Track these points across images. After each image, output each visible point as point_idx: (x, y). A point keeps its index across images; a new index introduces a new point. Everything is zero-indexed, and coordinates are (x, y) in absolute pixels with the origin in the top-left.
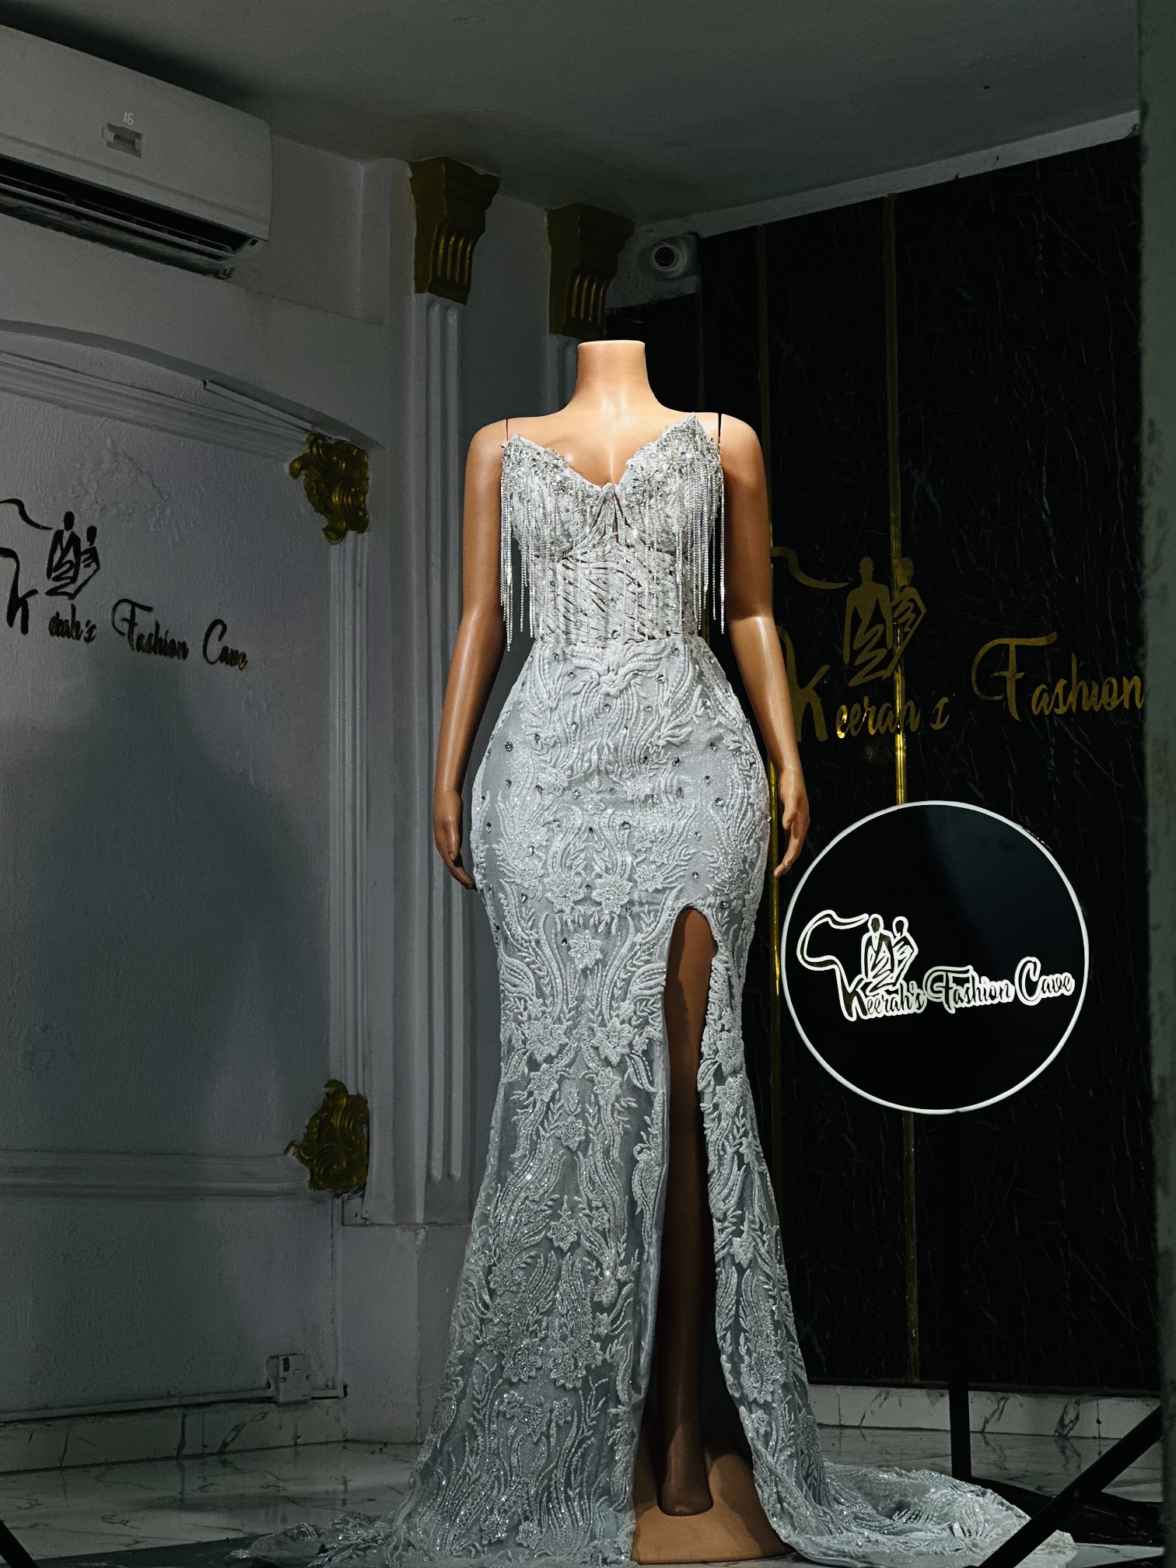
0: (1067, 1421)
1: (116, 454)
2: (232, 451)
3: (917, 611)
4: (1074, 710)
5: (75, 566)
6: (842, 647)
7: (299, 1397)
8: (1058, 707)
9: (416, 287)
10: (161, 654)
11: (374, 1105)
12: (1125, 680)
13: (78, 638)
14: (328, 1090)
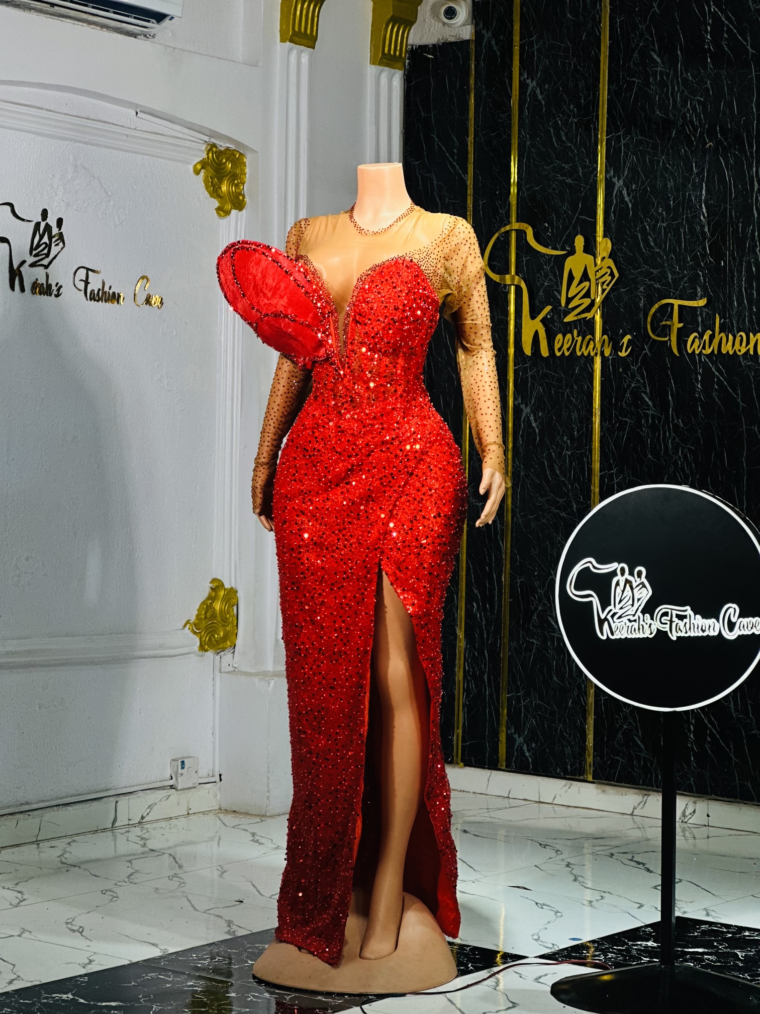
0: (687, 813)
1: (76, 166)
2: (155, 158)
3: (612, 275)
4: (716, 352)
5: (49, 246)
6: (560, 294)
7: (191, 785)
8: (705, 349)
9: (281, 39)
10: (106, 302)
11: (240, 595)
12: (751, 335)
13: (51, 295)
14: (211, 585)
